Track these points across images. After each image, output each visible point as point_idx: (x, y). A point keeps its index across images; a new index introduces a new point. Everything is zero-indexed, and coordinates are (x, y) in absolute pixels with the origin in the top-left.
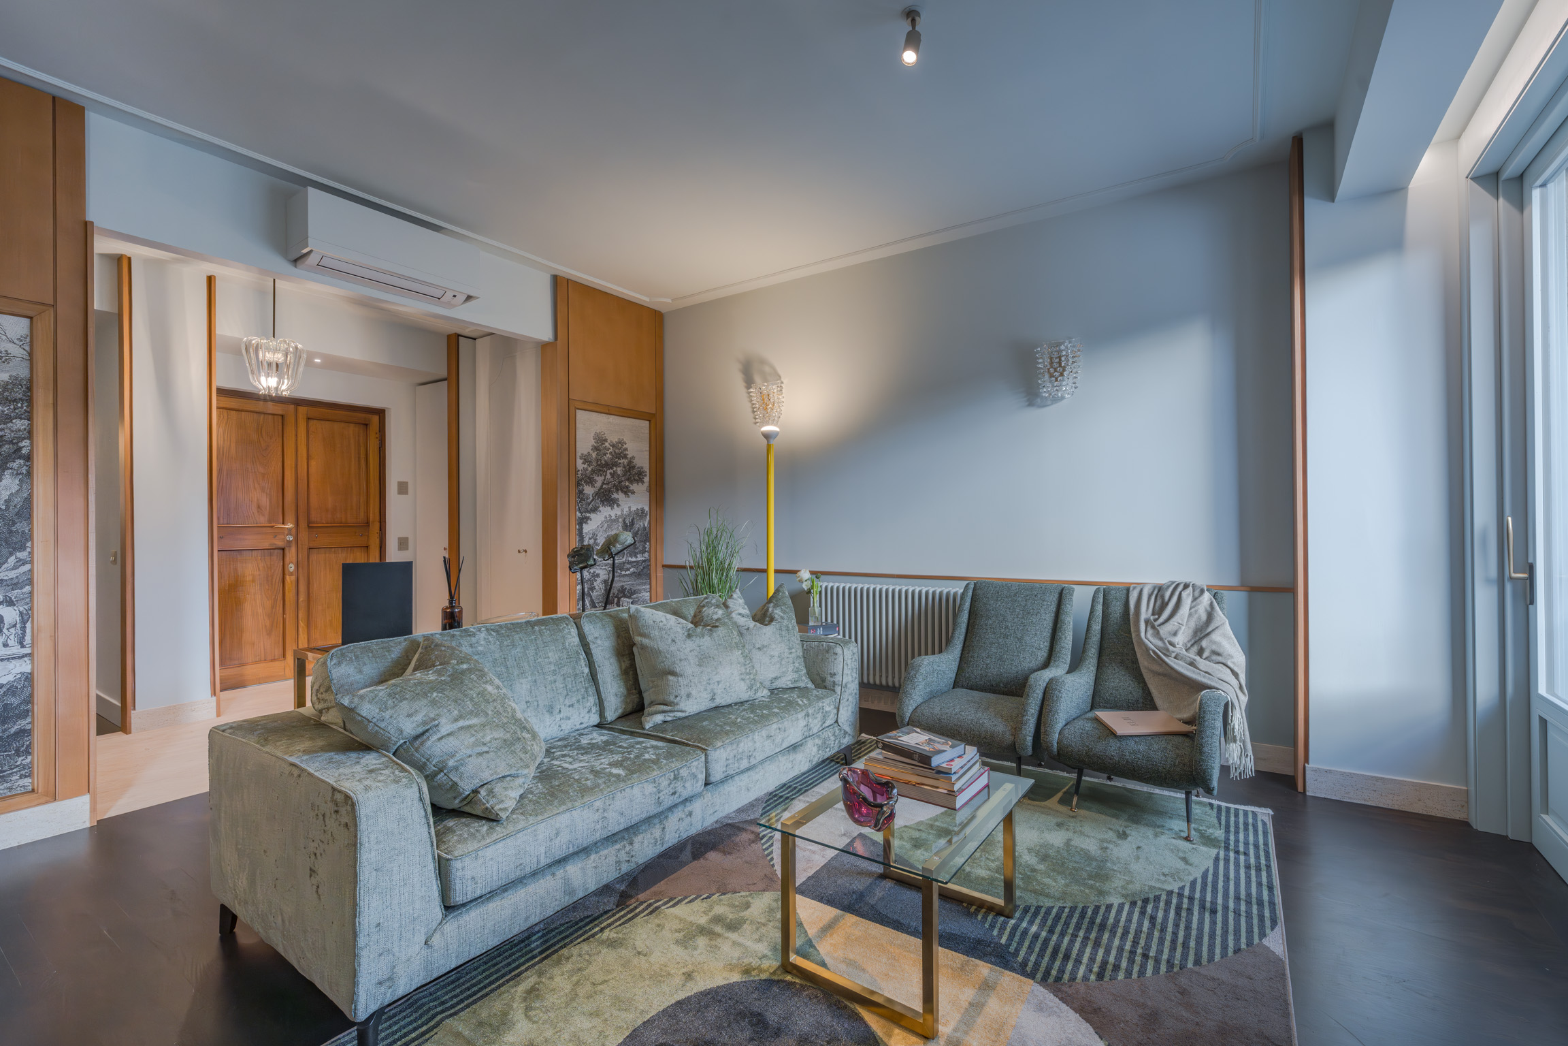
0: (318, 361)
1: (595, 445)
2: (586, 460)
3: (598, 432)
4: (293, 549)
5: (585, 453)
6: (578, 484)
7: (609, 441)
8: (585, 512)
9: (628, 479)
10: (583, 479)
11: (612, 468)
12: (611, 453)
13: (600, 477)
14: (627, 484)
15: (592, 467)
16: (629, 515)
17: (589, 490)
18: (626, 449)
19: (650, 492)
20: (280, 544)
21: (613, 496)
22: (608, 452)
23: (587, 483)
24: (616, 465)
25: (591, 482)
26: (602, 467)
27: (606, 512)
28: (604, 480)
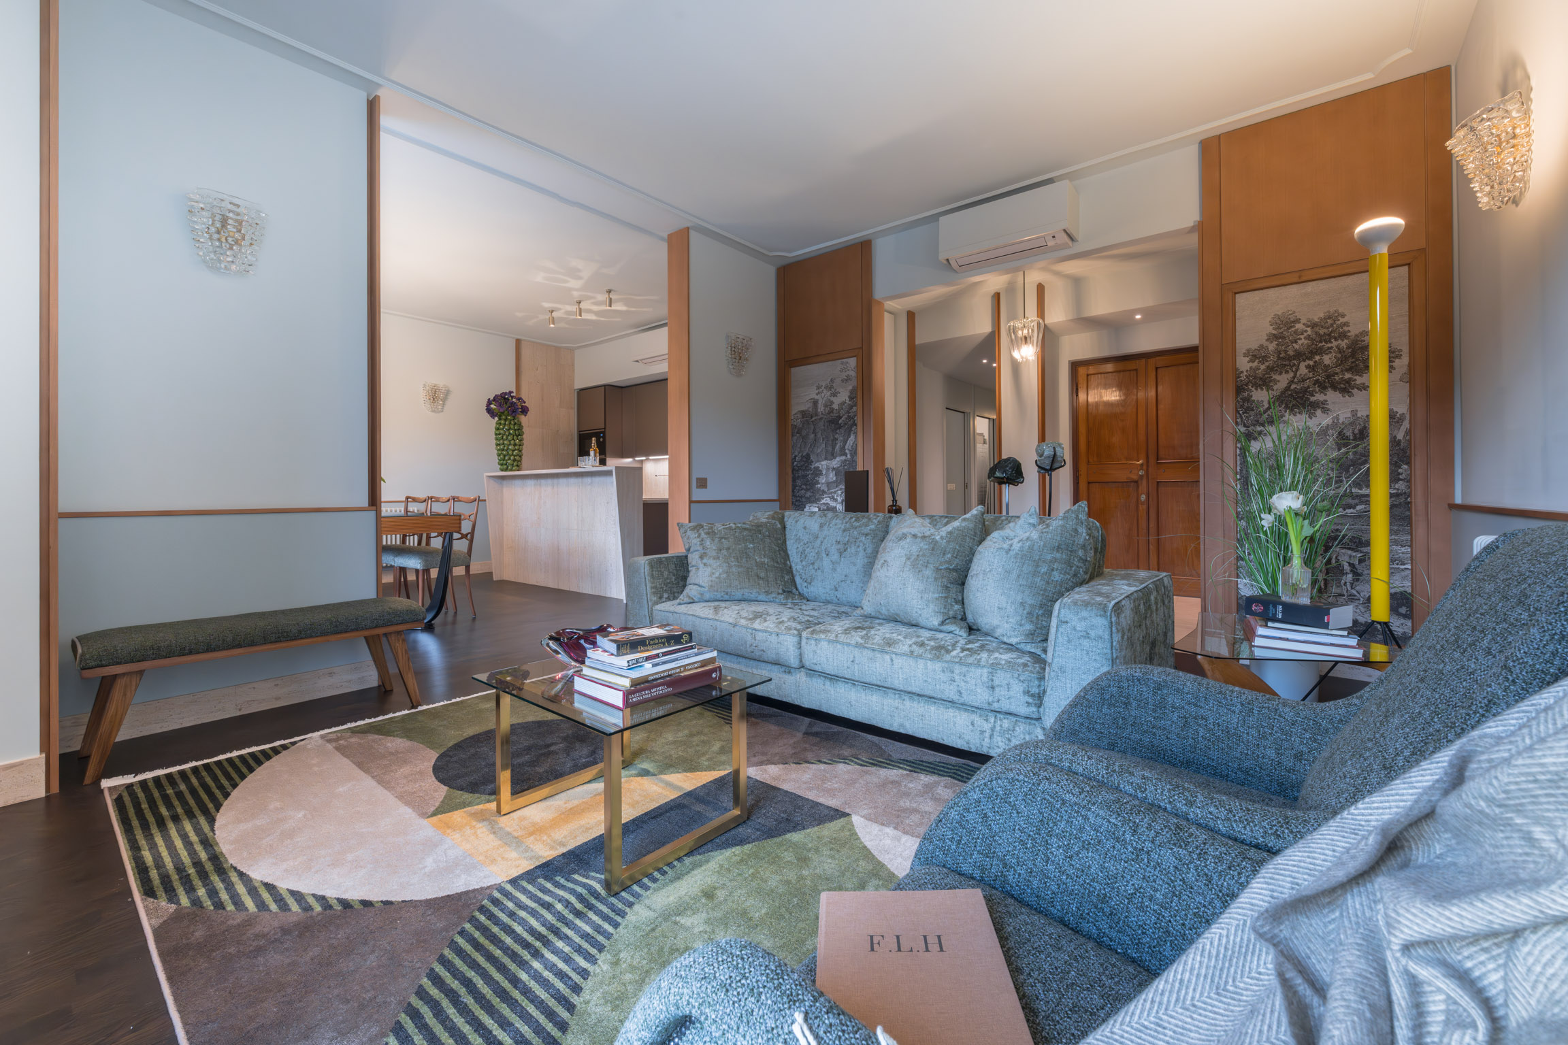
0: (1138, 317)
1: (1274, 332)
2: (1254, 355)
3: (1280, 313)
4: (1144, 482)
5: (1254, 346)
6: (1239, 389)
7: (1304, 321)
8: (1254, 425)
9: (1349, 370)
10: (1250, 381)
11: (1310, 359)
12: (1308, 337)
13: (1284, 375)
14: (1347, 376)
15: (1267, 364)
16: (1352, 424)
17: (1260, 396)
18: (1346, 324)
19: (1411, 382)
20: (1135, 477)
21: (1312, 399)
22: (1302, 337)
23: (1257, 386)
24: (1321, 352)
25: (1264, 382)
26: (1286, 361)
27: (1297, 422)
28: (1294, 377)
